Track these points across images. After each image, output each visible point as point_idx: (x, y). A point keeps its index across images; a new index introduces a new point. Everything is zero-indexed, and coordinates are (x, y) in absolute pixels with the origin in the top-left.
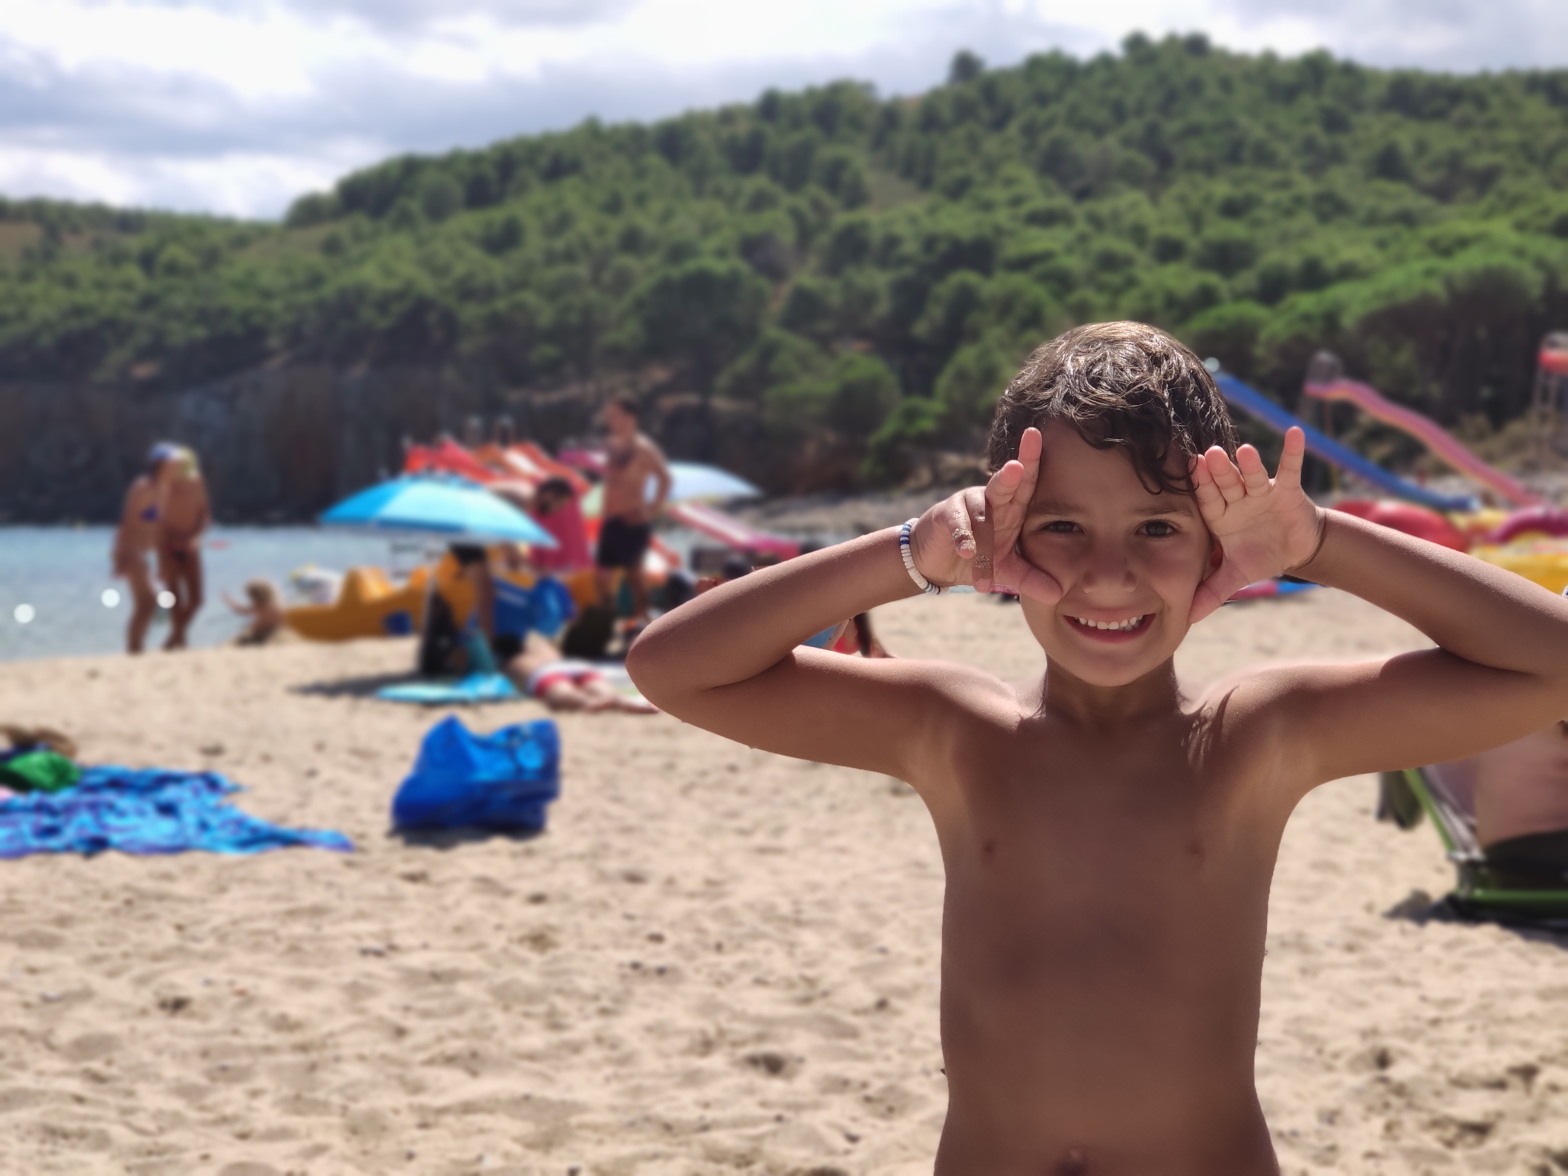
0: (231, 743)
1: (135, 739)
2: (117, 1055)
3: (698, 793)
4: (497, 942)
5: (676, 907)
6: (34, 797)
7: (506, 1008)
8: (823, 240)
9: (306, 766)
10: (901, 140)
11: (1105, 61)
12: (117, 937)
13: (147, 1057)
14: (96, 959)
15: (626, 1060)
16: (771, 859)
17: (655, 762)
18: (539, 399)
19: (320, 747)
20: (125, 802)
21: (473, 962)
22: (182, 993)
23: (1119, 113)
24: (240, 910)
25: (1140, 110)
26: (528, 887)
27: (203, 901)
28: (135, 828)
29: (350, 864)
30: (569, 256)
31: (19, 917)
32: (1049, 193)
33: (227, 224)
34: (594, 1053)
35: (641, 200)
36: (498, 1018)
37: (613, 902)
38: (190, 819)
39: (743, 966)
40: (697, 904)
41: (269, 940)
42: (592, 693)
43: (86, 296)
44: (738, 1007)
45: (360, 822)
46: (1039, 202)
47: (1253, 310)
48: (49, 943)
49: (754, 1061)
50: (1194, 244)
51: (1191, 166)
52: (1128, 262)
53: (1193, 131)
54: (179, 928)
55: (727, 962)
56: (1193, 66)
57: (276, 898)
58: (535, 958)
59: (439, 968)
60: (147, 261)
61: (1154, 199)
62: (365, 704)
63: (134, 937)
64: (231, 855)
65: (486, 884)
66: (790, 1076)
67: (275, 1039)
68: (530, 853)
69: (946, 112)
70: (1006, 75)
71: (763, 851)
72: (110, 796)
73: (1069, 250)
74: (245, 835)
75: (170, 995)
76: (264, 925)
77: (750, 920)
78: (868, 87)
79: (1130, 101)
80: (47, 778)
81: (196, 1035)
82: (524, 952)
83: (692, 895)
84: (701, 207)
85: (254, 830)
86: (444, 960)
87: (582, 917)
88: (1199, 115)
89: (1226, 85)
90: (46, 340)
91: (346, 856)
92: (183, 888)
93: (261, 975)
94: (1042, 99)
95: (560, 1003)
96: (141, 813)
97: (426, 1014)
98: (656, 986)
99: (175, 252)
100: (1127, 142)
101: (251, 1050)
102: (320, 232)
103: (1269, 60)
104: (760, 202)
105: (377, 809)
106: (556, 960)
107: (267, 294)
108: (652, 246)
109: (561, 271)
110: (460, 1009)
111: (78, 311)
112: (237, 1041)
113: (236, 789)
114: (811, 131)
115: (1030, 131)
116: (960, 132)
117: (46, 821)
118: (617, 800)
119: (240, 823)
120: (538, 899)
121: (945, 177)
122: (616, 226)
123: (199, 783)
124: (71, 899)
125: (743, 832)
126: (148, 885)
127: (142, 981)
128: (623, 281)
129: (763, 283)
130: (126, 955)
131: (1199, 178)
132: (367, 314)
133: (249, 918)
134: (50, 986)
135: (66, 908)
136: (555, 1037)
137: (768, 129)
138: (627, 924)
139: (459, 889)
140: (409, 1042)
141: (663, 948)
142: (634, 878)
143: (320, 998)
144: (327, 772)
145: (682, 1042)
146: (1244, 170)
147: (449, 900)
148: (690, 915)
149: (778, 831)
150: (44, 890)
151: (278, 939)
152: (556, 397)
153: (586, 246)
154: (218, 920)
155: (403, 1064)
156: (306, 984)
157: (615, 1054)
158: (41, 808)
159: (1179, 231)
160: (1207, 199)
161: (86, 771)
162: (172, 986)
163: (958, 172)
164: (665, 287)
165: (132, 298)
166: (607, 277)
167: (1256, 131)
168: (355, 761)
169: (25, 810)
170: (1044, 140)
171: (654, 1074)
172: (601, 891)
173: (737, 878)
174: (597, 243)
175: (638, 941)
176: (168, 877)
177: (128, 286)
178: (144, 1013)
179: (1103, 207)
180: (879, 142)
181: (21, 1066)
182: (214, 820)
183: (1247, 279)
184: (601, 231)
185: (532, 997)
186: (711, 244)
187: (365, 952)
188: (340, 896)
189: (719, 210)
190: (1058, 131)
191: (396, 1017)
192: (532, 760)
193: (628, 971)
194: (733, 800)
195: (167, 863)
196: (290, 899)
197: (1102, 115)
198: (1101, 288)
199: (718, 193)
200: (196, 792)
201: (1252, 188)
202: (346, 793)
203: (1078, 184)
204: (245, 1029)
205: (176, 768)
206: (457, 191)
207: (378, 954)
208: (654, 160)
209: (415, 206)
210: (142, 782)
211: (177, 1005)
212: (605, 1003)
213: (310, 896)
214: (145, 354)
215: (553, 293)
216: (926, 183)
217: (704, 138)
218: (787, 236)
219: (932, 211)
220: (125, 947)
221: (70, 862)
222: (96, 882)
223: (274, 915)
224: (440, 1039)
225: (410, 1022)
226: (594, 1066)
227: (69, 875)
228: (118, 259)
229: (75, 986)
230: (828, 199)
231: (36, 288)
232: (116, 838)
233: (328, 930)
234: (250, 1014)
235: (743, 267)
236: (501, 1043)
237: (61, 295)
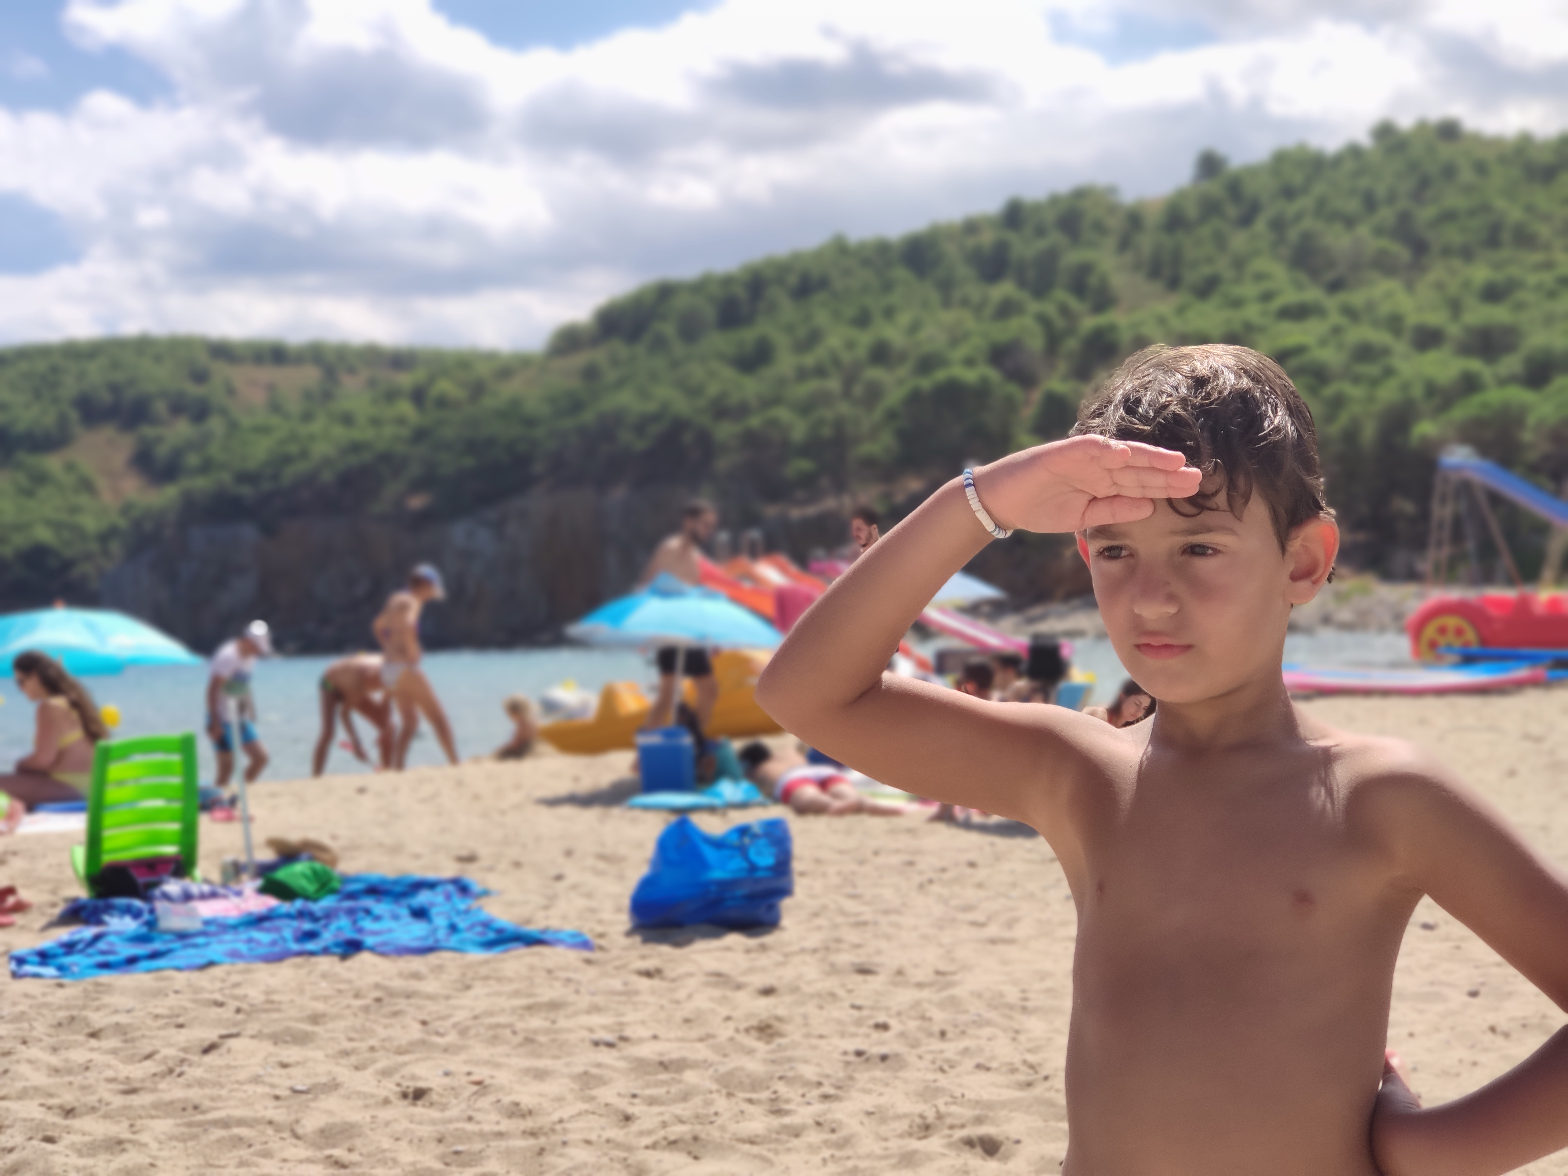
0: (484, 852)
1: (396, 849)
2: (358, 1142)
3: (935, 888)
4: (725, 1032)
5: (905, 996)
6: (299, 904)
7: (730, 1095)
8: (1072, 344)
9: (554, 872)
10: (1146, 242)
11: (1354, 152)
12: (366, 1031)
13: (386, 1143)
14: (345, 1053)
15: (845, 1143)
16: (1001, 948)
17: (896, 860)
18: (796, 513)
19: (569, 853)
20: (380, 907)
21: (702, 1052)
22: (422, 1084)
23: (1370, 203)
24: (481, 1006)
25: (1391, 198)
26: (759, 980)
27: (448, 998)
28: (390, 931)
29: (588, 962)
30: (820, 372)
31: (275, 1016)
32: (1299, 286)
33: (491, 356)
34: (814, 1137)
35: (889, 313)
36: (721, 1103)
37: (841, 993)
38: (440, 922)
39: (966, 1051)
40: (925, 994)
41: (507, 1032)
42: (837, 796)
43: (362, 433)
44: (958, 1092)
45: (600, 922)
46: (1290, 297)
47: (1519, 395)
48: (301, 1039)
49: (970, 1143)
50: (1454, 330)
51: (1447, 252)
52: (1385, 352)
53: (1449, 216)
54: (424, 1023)
55: (950, 1049)
56: (1446, 151)
57: (516, 994)
58: (761, 1047)
59: (665, 1058)
60: (418, 396)
61: (1410, 286)
62: (616, 812)
63: (382, 1032)
64: (477, 955)
65: (719, 978)
66: (1006, 1159)
67: (506, 1125)
68: (763, 948)
69: (1192, 211)
70: (1252, 171)
71: (993, 941)
72: (368, 902)
73: (1323, 342)
74: (491, 935)
75: (412, 1085)
76: (502, 1019)
77: (976, 1008)
78: (1112, 190)
79: (1381, 190)
80: (310, 887)
81: (433, 1122)
82: (750, 1041)
83: (920, 985)
84: (948, 317)
85: (500, 931)
86: (672, 1050)
87: (810, 1008)
88: (1453, 200)
89: (1481, 168)
90: (327, 476)
91: (587, 954)
92: (430, 986)
93: (498, 1066)
94: (1289, 193)
95: (782, 1088)
96: (395, 917)
97: (652, 1101)
98: (878, 1073)
99: (445, 387)
100: (1379, 231)
101: (482, 1135)
102: (579, 360)
103: (1525, 142)
104: (1006, 310)
105: (619, 910)
106: (780, 1048)
107: (530, 422)
108: (902, 357)
109: (812, 386)
110: (685, 1097)
111: (356, 447)
112: (470, 1127)
113: (486, 893)
114: (1056, 238)
115: (1278, 225)
116: (1205, 231)
117: (307, 926)
118: (853, 897)
119: (486, 925)
120: (768, 992)
121: (1192, 276)
122: (865, 339)
123: (451, 888)
124: (325, 998)
125: (975, 924)
126: (397, 984)
127: (386, 1073)
128: (874, 394)
129: (1013, 389)
130: (372, 1049)
131: (1457, 263)
132: (626, 437)
133: (490, 1013)
134: (299, 1079)
135: (320, 1007)
136: (776, 1122)
137: (1012, 237)
138: (855, 1013)
139: (692, 983)
140: (634, 1127)
141: (886, 1035)
142: (864, 971)
143: (551, 1087)
144: (573, 876)
145: (902, 1126)
146: (1504, 253)
147: (681, 994)
148: (917, 1004)
149: (1011, 924)
150: (301, 990)
151: (514, 1033)
152: (811, 511)
153: (836, 361)
154: (460, 1016)
155: (629, 1149)
156: (540, 1075)
157: (834, 1137)
158: (301, 915)
159: (1436, 318)
160: (1466, 284)
161: (346, 879)
162: (414, 1077)
163: (1206, 270)
164: (915, 398)
165: (405, 432)
166: (858, 390)
167: (1514, 214)
168: (601, 865)
169: (289, 916)
170: (1293, 235)
171: (870, 1156)
172: (831, 984)
173: (966, 968)
174: (847, 357)
175: (864, 1030)
176: (416, 976)
177: (401, 421)
178: (386, 1102)
179: (1357, 298)
180: (1125, 244)
181: (267, 1154)
182: (462, 924)
183: (1512, 364)
184: (850, 345)
185: (756, 1084)
186: (962, 351)
187: (596, 1044)
188: (577, 992)
189: (968, 320)
190: (1308, 224)
191: (623, 1105)
192: (765, 858)
193: (852, 1058)
194: (970, 894)
195: (416, 963)
196: (530, 995)
197: (1353, 205)
198: (1356, 380)
199: (965, 302)
200: (448, 897)
201: (1514, 271)
202: (589, 895)
203: (1330, 276)
204: (478, 1116)
205: (430, 875)
206: (709, 313)
207: (610, 1045)
208: (901, 273)
209: (668, 329)
210: (398, 889)
211: (419, 1095)
212: (828, 1089)
213: (548, 993)
214: (418, 486)
215: (805, 408)
216: (1174, 283)
217: (951, 251)
218: (1036, 343)
219: (1181, 310)
220: (372, 1042)
221: (326, 963)
222: (349, 981)
223: (514, 1010)
224: (664, 1125)
225: (635, 1109)
226: (812, 1149)
227: (324, 976)
228: (391, 395)
229: (323, 1079)
230: (1075, 304)
231: (316, 427)
232: (369, 941)
233: (562, 1023)
234: (485, 1102)
235: (993, 375)
236: (723, 1128)
237: (340, 433)
